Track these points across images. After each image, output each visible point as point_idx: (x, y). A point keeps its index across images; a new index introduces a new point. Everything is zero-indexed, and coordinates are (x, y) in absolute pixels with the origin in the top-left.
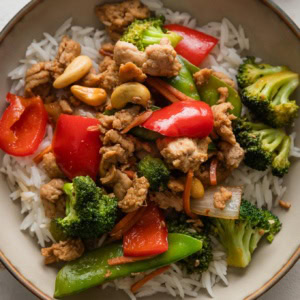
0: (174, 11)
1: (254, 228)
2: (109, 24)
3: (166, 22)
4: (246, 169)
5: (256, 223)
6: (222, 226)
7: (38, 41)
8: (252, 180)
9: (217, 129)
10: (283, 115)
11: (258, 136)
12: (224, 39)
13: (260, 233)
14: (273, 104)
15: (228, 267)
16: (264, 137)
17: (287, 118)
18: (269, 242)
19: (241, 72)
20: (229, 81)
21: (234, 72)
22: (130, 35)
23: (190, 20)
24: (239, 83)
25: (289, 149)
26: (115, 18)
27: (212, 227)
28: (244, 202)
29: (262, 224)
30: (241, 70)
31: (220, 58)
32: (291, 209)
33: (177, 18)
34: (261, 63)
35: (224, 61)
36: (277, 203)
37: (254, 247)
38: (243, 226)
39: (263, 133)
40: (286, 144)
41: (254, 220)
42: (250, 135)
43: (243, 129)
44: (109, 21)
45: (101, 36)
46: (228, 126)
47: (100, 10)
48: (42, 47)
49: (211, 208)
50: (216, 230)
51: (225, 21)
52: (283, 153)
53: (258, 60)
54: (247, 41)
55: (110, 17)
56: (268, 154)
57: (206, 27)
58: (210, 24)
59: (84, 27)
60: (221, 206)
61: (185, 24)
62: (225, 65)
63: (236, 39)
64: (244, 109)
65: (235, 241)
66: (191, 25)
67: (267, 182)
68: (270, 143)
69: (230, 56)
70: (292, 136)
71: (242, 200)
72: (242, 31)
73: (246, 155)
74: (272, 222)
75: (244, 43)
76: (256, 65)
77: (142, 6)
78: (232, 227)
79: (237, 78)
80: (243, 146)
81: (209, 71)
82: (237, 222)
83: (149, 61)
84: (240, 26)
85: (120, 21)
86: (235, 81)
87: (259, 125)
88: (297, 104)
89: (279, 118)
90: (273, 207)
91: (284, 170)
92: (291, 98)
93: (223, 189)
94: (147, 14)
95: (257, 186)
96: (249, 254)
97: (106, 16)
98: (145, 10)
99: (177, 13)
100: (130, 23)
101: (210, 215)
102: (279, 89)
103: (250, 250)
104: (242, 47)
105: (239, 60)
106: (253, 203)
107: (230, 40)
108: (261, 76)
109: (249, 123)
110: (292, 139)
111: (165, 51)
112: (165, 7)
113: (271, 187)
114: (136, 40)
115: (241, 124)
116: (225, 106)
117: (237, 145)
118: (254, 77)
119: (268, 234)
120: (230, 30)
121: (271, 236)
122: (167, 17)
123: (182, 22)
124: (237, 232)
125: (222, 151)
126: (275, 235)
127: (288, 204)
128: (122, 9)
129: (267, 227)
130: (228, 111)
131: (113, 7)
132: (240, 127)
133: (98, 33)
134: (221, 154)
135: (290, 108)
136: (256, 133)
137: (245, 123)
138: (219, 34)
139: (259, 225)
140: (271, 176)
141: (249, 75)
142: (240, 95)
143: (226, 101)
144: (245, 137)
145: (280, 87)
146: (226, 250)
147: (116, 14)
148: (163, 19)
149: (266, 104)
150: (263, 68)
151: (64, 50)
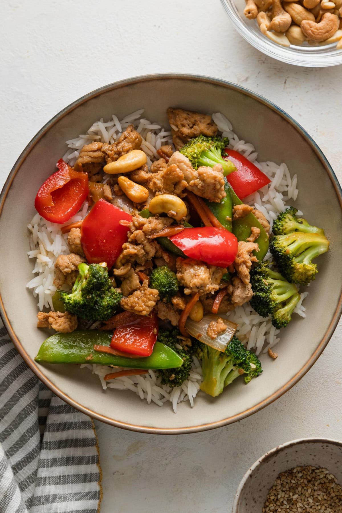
0: (240, 139)
1: (235, 365)
2: (176, 129)
3: (229, 146)
4: (249, 309)
5: (238, 362)
6: (208, 352)
7: (105, 121)
8: (252, 321)
9: (236, 266)
10: (301, 274)
11: (271, 285)
12: (275, 182)
13: (239, 371)
14: (295, 261)
15: (200, 391)
16: (276, 288)
17: (304, 278)
18: (246, 383)
19: (280, 219)
20: (265, 223)
21: (273, 216)
22: (189, 150)
23: (252, 152)
24: (273, 228)
25: (295, 306)
26: (183, 126)
27: (199, 350)
28: (234, 339)
29: (244, 365)
30: (281, 217)
31: (265, 199)
32: (276, 361)
33: (240, 146)
34: (301, 217)
35: (269, 202)
36: (266, 350)
37: (229, 382)
38: (226, 360)
39: (277, 283)
40: (294, 301)
41: (238, 358)
42: (264, 281)
43: (260, 273)
44: (177, 126)
45: (164, 137)
46: (247, 267)
47: (172, 113)
48: (106, 128)
49: (204, 334)
50: (201, 354)
51: (283, 166)
52: (287, 308)
53: (300, 213)
54: (296, 192)
55: (179, 123)
56: (273, 304)
57: (264, 164)
58: (269, 163)
59: (152, 123)
60: (213, 335)
61: (245, 155)
62: (268, 206)
63: (287, 186)
64: (269, 254)
65: (214, 370)
66: (251, 158)
67: (264, 329)
68: (279, 294)
69: (275, 200)
70: (303, 296)
71: (234, 336)
72: (295, 180)
73: (253, 297)
74: (253, 366)
75: (293, 192)
76: (295, 217)
77: (212, 123)
78: (216, 357)
79: (274, 223)
80: (254, 288)
81: (250, 208)
82: (222, 354)
83: (197, 181)
84: (296, 176)
85: (186, 130)
86: (271, 224)
87: (276, 274)
88: (317, 268)
89: (296, 274)
90: (261, 353)
91: (283, 324)
92: (313, 261)
93: (220, 321)
94: (214, 132)
95: (255, 328)
96: (222, 386)
97: (175, 121)
98: (213, 128)
99: (242, 142)
100: (195, 136)
101: (201, 340)
102: (306, 249)
103: (225, 383)
104: (290, 196)
105: (282, 206)
106: (243, 343)
107: (281, 185)
108: (296, 230)
109: (267, 269)
110: (302, 299)
111: (215, 178)
112: (234, 131)
113: (266, 334)
114: (194, 158)
115: (260, 268)
116: (252, 246)
117: (250, 286)
118: (289, 228)
119: (246, 375)
120: (285, 176)
121: (249, 377)
122: (232, 142)
123: (244, 152)
124: (218, 363)
125: (233, 286)
126: (252, 378)
127: (275, 355)
128: (193, 120)
129: (248, 369)
130: (253, 253)
131: (185, 115)
132: (258, 270)
133: (163, 133)
134: (231, 288)
135: (309, 270)
136: (270, 281)
137: (263, 268)
138: (273, 175)
139: (240, 365)
140: (270, 324)
141: (285, 226)
142: (270, 241)
143: (255, 242)
144: (259, 281)
145: (309, 248)
146: (203, 375)
147: (185, 122)
148: (227, 142)
149: (289, 259)
150: (301, 223)
151: (125, 138)
